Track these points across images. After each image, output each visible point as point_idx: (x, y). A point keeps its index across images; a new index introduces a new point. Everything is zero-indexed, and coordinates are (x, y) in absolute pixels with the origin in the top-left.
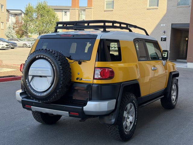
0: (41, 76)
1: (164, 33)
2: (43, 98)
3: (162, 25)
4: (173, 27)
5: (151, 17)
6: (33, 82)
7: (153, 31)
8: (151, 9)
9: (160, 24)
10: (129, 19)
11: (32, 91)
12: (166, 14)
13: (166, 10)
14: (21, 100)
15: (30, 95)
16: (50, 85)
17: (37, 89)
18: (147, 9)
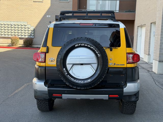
0: (82, 64)
1: (50, 23)
2: (87, 85)
3: (47, 16)
4: (57, 18)
5: (38, 8)
6: (72, 71)
7: (40, 21)
8: (37, 2)
9: (46, 16)
10: (17, 9)
11: (72, 79)
12: (50, 7)
13: (50, 4)
14: (47, 90)
15: (70, 83)
16: (95, 71)
17: (79, 77)
18: (34, 2)
